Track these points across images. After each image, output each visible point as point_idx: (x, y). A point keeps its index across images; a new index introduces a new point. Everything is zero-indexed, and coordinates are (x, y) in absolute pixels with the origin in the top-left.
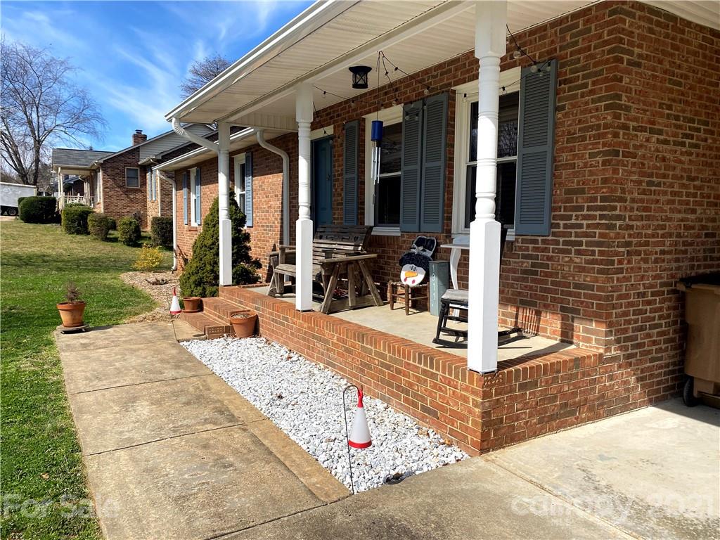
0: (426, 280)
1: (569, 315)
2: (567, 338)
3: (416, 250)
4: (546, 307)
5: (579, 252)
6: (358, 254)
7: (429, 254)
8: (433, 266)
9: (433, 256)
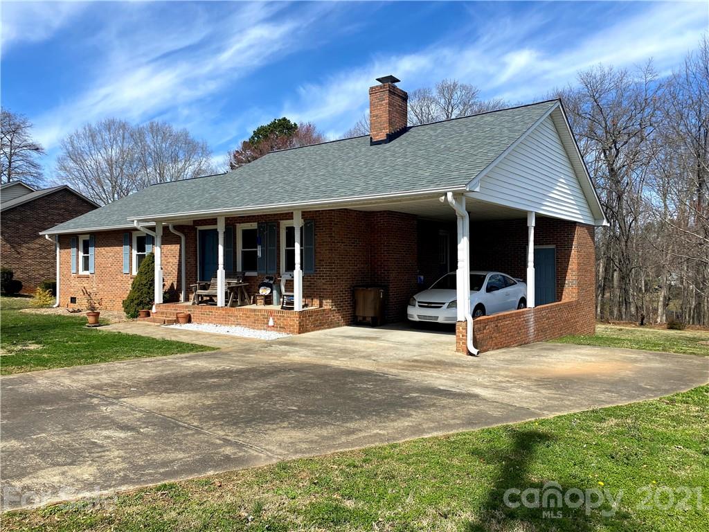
0: (271, 292)
1: (321, 299)
2: (321, 306)
3: (266, 281)
4: (315, 297)
5: (323, 279)
6: (240, 283)
7: (272, 282)
8: (274, 287)
9: (274, 283)
